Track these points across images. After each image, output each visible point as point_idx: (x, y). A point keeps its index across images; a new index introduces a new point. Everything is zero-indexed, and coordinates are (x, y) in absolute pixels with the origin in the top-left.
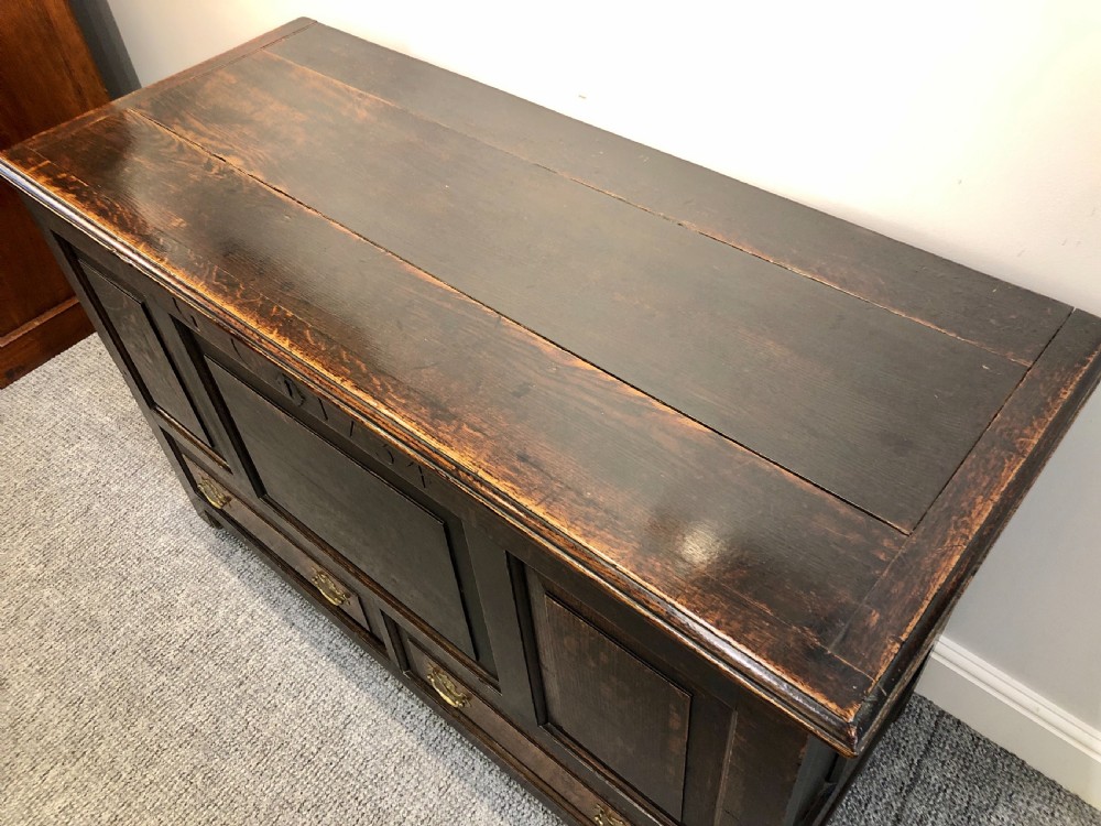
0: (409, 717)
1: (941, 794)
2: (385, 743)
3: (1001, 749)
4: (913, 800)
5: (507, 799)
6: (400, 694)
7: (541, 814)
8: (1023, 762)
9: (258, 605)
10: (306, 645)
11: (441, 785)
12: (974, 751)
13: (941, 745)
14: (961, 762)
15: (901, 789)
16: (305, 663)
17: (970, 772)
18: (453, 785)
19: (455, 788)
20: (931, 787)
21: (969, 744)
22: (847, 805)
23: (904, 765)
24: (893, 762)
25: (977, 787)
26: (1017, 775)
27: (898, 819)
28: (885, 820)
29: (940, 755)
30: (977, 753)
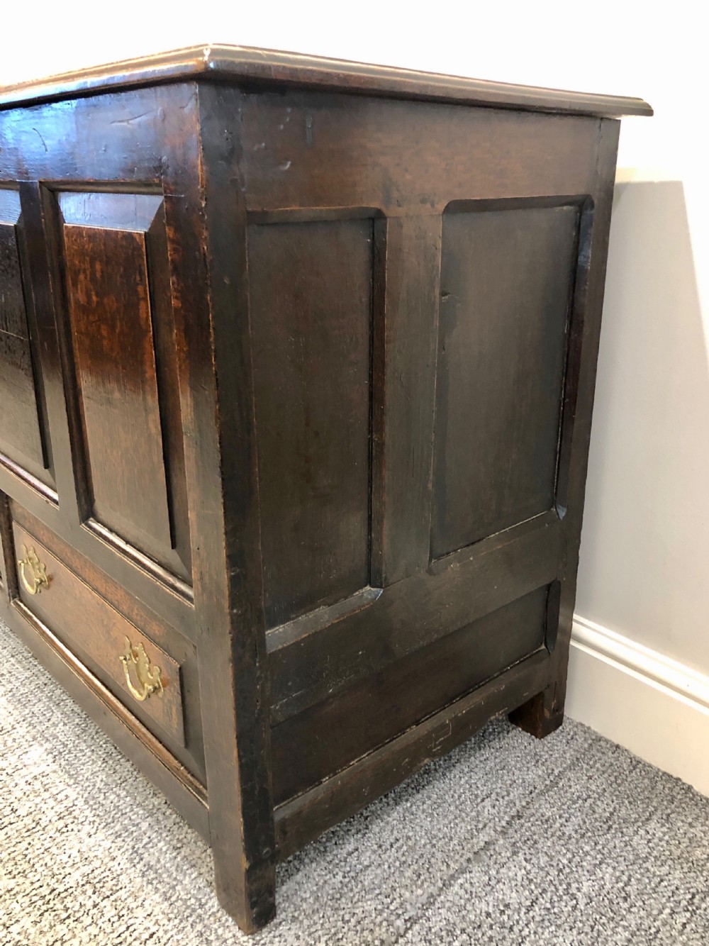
1: (580, 802)
3: (664, 773)
4: (543, 802)
8: (690, 788)
12: (631, 772)
13: (591, 763)
14: (613, 779)
15: (531, 793)
17: (621, 789)
20: (569, 794)
21: (625, 766)
22: (460, 797)
23: (540, 773)
24: (528, 768)
25: (626, 802)
26: (679, 797)
27: (519, 817)
28: (502, 814)
29: (587, 770)
30: (634, 774)
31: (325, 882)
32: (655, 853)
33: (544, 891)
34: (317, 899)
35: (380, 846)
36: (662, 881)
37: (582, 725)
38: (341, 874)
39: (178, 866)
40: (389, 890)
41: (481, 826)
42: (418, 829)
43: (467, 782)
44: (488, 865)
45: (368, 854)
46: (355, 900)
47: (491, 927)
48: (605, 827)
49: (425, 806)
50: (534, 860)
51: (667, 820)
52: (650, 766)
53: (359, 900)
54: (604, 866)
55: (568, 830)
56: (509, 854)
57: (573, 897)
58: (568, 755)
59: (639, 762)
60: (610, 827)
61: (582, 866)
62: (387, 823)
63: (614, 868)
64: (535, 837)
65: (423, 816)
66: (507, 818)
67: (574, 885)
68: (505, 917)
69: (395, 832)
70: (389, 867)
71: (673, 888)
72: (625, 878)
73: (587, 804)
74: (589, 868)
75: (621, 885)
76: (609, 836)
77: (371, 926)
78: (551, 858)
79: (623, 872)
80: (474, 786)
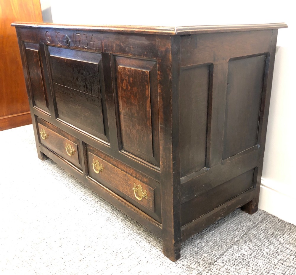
1: (264, 230)
3: (288, 223)
4: (253, 230)
12: (278, 223)
13: (267, 221)
14: (273, 225)
15: (249, 228)
17: (276, 227)
20: (260, 229)
21: (277, 221)
22: (228, 229)
23: (252, 223)
24: (248, 222)
25: (277, 230)
26: (293, 229)
27: (246, 234)
28: (241, 234)
29: (265, 223)
30: (279, 223)
31: (193, 250)
32: (285, 242)
33: (254, 251)
34: (191, 254)
35: (207, 242)
36: (287, 248)
37: (264, 211)
38: (197, 248)
39: (150, 247)
40: (211, 252)
41: (235, 236)
42: (217, 237)
43: (230, 226)
44: (238, 246)
45: (204, 243)
46: (202, 254)
47: (240, 259)
48: (271, 236)
49: (218, 232)
50: (251, 244)
51: (289, 234)
52: (284, 221)
53: (203, 254)
54: (271, 245)
55: (261, 237)
56: (244, 243)
57: (262, 252)
58: (260, 219)
59: (281, 220)
60: (273, 236)
61: (265, 246)
62: (208, 236)
63: (274, 246)
64: (251, 239)
65: (218, 234)
66: (243, 235)
67: (263, 250)
68: (244, 257)
69: (210, 238)
70: (210, 246)
71: (291, 250)
72: (277, 248)
73: (266, 231)
74: (267, 246)
75: (276, 250)
76: (272, 238)
77: (207, 259)
78: (256, 244)
79: (276, 247)
80: (232, 227)
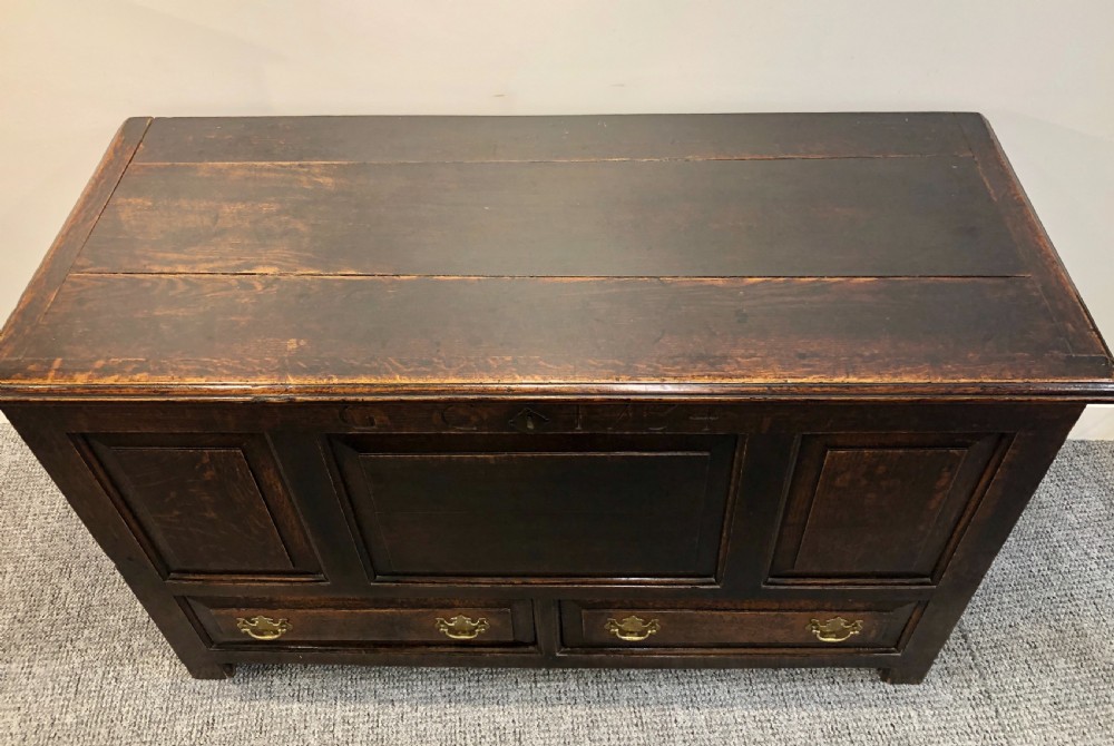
0: (563, 696)
2: (564, 727)
5: (688, 693)
6: (539, 685)
7: (720, 684)
9: (341, 711)
10: (421, 708)
11: (635, 721)
16: (435, 722)
18: (643, 715)
19: (647, 715)
